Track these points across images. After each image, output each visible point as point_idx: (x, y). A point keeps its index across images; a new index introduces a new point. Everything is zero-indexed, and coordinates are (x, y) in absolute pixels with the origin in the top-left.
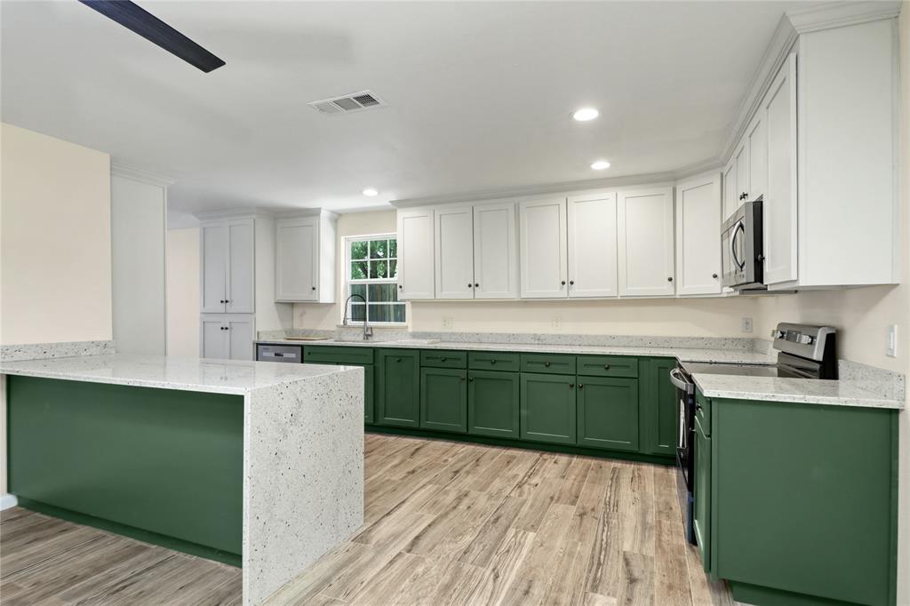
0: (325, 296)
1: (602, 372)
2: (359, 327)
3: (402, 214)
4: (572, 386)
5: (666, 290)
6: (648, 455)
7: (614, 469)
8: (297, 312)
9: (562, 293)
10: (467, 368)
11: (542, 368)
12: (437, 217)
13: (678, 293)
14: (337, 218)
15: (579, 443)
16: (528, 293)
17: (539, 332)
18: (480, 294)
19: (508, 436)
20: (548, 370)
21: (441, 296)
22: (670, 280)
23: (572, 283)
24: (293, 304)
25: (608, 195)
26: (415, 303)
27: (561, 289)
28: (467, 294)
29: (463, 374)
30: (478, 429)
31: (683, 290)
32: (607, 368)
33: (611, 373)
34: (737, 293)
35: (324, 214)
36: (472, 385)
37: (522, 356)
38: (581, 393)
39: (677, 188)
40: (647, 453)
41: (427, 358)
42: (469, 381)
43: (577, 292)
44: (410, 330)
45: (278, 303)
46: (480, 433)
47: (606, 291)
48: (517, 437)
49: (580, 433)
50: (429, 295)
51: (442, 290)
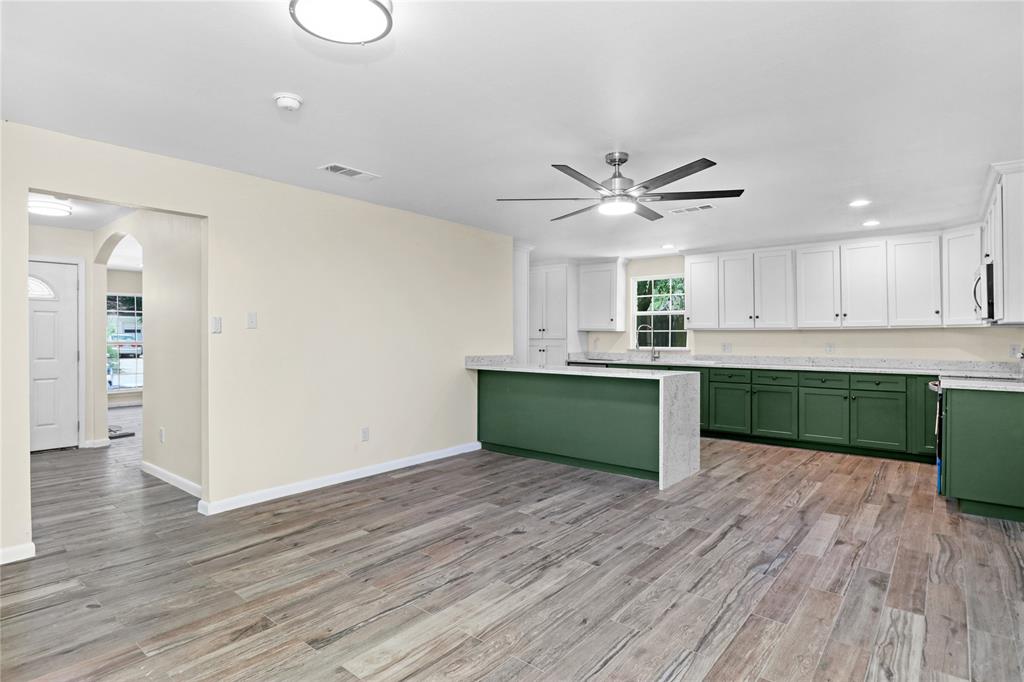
0: (619, 326)
2: (648, 351)
3: (689, 260)
4: (846, 398)
5: (934, 321)
6: (915, 455)
7: (883, 463)
8: (592, 337)
9: (837, 324)
10: (751, 383)
11: (819, 383)
12: (721, 263)
13: (944, 322)
14: (628, 262)
15: (852, 444)
16: (804, 324)
17: (814, 355)
18: (760, 324)
19: (787, 437)
20: (824, 385)
21: (724, 325)
22: (937, 312)
23: (845, 315)
24: (588, 332)
25: (879, 243)
26: (696, 331)
27: (835, 320)
28: (749, 324)
29: (748, 387)
30: (759, 431)
31: (949, 321)
32: (878, 384)
33: (880, 387)
34: (989, 325)
35: (620, 261)
36: (755, 397)
37: (801, 374)
38: (854, 404)
39: (944, 236)
40: (914, 452)
41: (716, 375)
42: (752, 393)
43: (849, 323)
44: (693, 353)
45: (580, 331)
46: (763, 434)
47: (877, 322)
48: (795, 437)
49: (853, 435)
50: (713, 325)
51: (725, 321)
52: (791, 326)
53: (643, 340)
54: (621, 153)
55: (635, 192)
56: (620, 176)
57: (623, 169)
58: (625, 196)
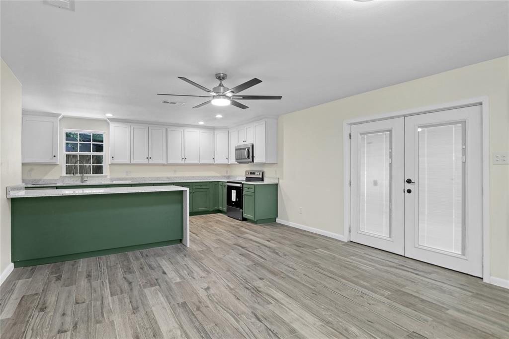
1: (200, 187)
5: (211, 162)
12: (132, 129)
13: (216, 163)
16: (170, 162)
17: (169, 176)
18: (151, 161)
21: (132, 162)
22: (213, 159)
23: (186, 158)
27: (182, 160)
28: (146, 161)
33: (202, 187)
39: (215, 132)
43: (187, 162)
47: (196, 162)
50: (127, 161)
51: (134, 159)
52: (165, 162)
53: (69, 171)
54: (224, 74)
55: (229, 94)
56: (222, 86)
57: (224, 82)
58: (225, 96)
